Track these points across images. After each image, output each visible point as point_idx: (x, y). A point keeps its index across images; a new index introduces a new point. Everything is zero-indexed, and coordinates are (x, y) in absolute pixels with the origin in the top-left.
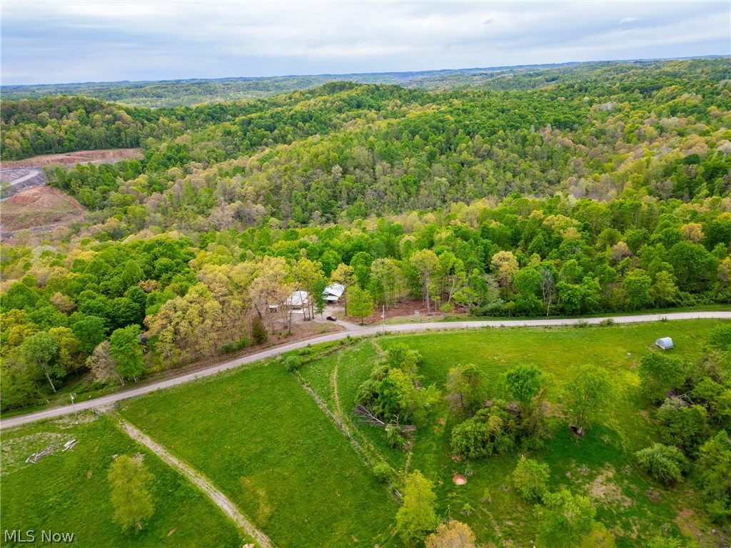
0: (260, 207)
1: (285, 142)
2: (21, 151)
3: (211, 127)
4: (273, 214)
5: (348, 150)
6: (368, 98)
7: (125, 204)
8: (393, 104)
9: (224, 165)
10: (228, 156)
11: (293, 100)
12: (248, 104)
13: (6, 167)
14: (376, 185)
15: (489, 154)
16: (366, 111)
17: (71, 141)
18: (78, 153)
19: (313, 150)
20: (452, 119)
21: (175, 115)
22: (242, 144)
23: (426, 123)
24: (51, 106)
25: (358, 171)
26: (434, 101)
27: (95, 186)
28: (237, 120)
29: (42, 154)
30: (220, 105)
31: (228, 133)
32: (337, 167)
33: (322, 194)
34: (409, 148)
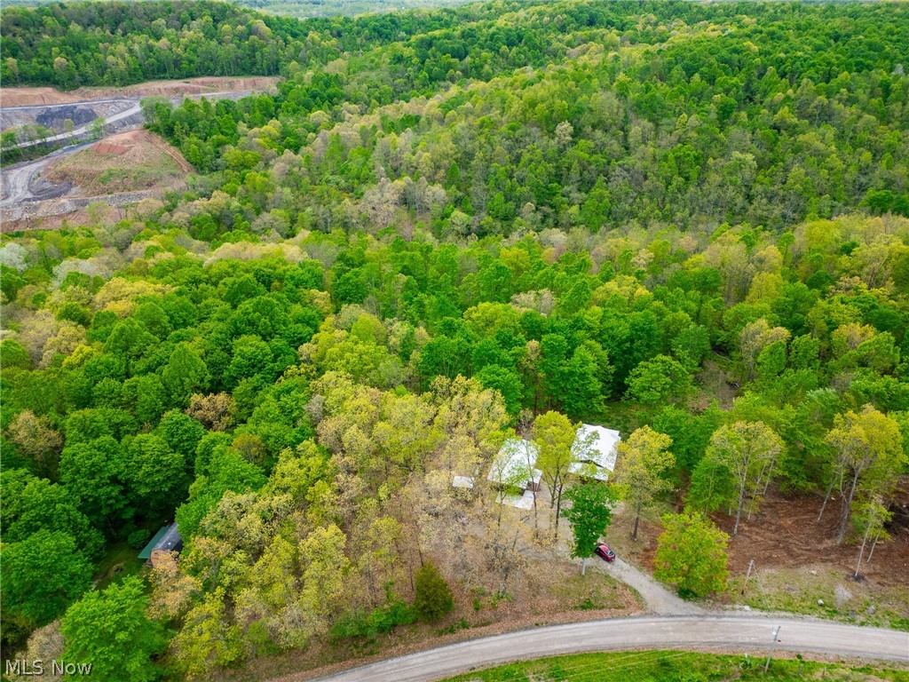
0: (438, 190)
1: (479, 77)
2: (127, 73)
3: (376, 48)
4: (458, 202)
5: (585, 97)
6: (606, 10)
7: (244, 165)
8: (643, 20)
9: (390, 110)
10: (397, 95)
11: (493, 11)
12: (430, 15)
13: (107, 95)
14: (629, 160)
15: (825, 116)
16: (602, 30)
17: (191, 62)
18: (200, 80)
19: (528, 94)
20: (755, 48)
21: (329, 28)
22: (417, 77)
23: (712, 54)
24: (170, 11)
25: (599, 133)
26: (709, 17)
27: (207, 135)
28: (413, 39)
29: (154, 78)
30: (391, 15)
31: (399, 59)
32: (566, 125)
33: (538, 171)
34: (686, 96)
